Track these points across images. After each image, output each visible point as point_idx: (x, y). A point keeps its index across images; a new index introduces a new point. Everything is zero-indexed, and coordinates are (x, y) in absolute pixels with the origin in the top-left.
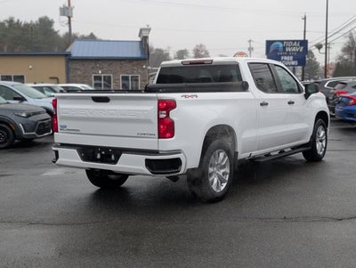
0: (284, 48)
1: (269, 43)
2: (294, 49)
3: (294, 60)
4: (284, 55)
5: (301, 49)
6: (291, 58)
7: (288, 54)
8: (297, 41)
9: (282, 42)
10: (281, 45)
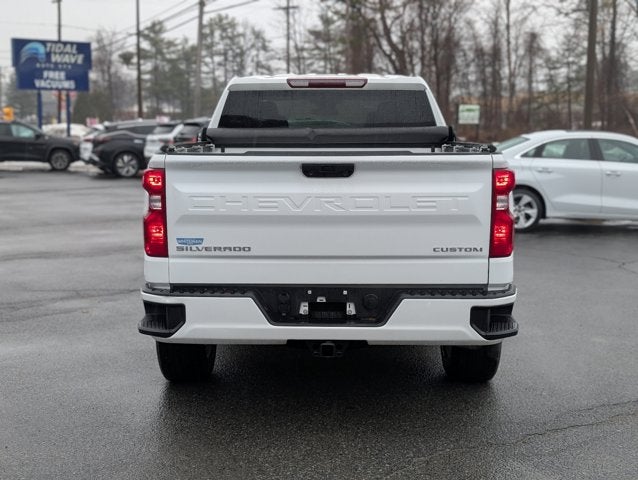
0: (48, 55)
1: (18, 45)
2: (66, 59)
3: (68, 78)
4: (49, 69)
5: (80, 59)
6: (63, 75)
7: (56, 67)
8: (72, 44)
9: (44, 43)
10: (42, 49)
